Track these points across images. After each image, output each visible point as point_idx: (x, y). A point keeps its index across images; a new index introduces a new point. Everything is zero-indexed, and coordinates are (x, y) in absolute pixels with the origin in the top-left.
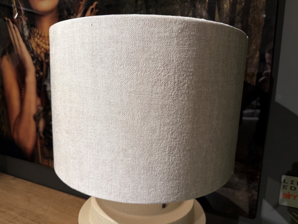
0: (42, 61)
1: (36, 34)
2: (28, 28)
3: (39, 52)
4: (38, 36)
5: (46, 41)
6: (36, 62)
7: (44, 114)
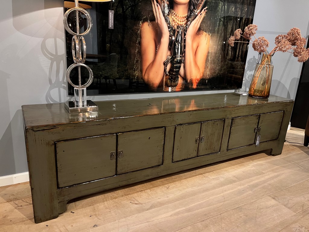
0: (175, 30)
1: (173, 14)
2: (168, 8)
3: (173, 25)
4: (174, 15)
5: (179, 19)
6: (171, 30)
7: (171, 60)
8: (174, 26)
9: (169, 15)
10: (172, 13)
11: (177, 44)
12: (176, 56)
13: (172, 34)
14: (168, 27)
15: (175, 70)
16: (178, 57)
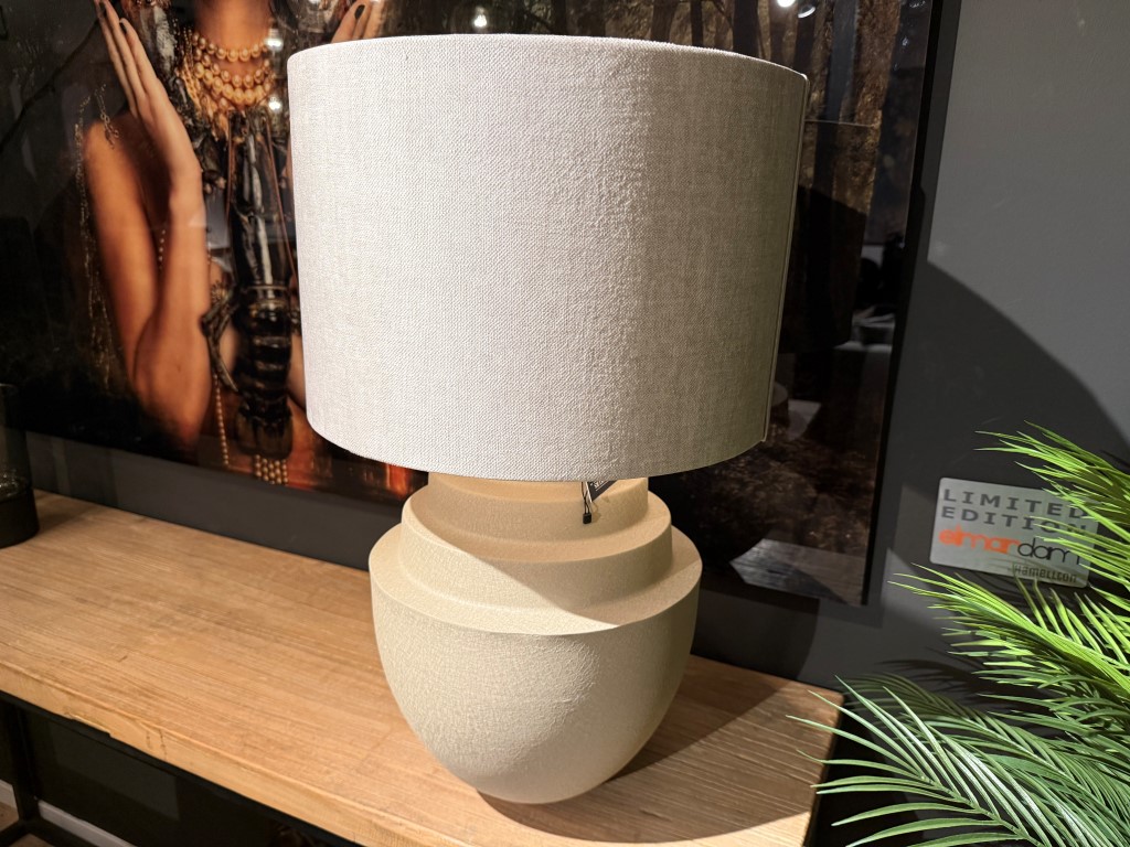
4: (207, 58)
5: (232, 75)
6: (202, 145)
7: (235, 312)
8: (214, 122)
9: (178, 64)
10: (194, 48)
11: (245, 218)
12: (255, 292)
13: (212, 166)
14: (188, 129)
15: (261, 366)
16: (265, 292)
